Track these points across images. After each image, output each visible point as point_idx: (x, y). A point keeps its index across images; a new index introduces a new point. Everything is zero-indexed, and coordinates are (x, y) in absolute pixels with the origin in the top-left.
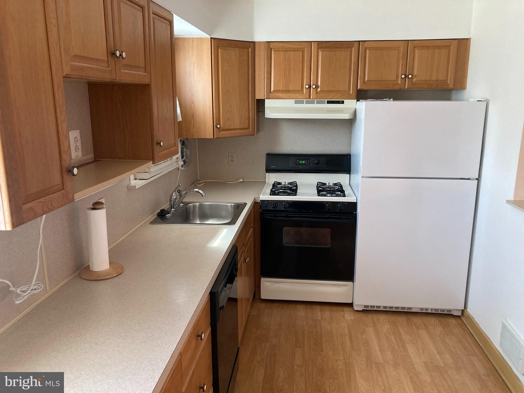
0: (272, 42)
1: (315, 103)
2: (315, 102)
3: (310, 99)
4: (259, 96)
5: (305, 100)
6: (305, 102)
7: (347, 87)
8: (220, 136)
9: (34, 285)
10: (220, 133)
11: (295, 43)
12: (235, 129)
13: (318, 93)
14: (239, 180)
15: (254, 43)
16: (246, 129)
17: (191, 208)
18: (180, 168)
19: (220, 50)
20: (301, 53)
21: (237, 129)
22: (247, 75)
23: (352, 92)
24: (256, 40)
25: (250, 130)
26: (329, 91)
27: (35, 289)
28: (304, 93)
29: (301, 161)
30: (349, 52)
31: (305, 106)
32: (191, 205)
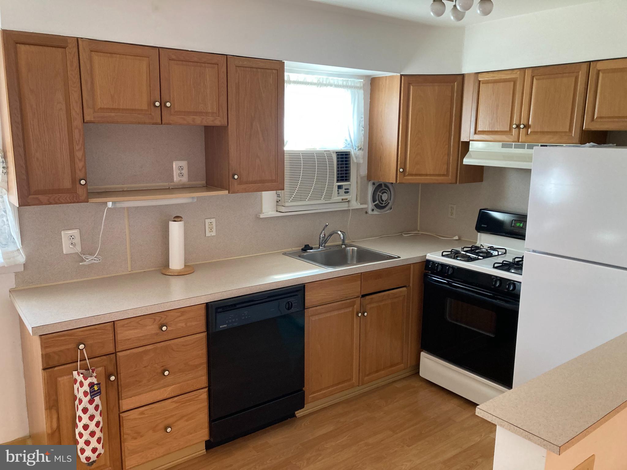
0: (480, 73)
1: (526, 148)
2: (526, 146)
3: (519, 142)
4: (464, 138)
5: (514, 143)
6: (513, 147)
7: (568, 127)
8: (404, 181)
9: (95, 257)
10: (405, 178)
11: (506, 72)
12: (427, 175)
13: (529, 135)
14: (454, 237)
15: (463, 76)
16: (443, 175)
17: (349, 251)
18: (370, 212)
19: (412, 87)
20: (512, 83)
21: (430, 175)
22: (449, 113)
23: (574, 135)
24: (464, 72)
25: (450, 177)
26: (543, 133)
27: (95, 260)
28: (512, 135)
29: (519, 224)
30: (573, 79)
31: (513, 151)
32: (350, 249)
